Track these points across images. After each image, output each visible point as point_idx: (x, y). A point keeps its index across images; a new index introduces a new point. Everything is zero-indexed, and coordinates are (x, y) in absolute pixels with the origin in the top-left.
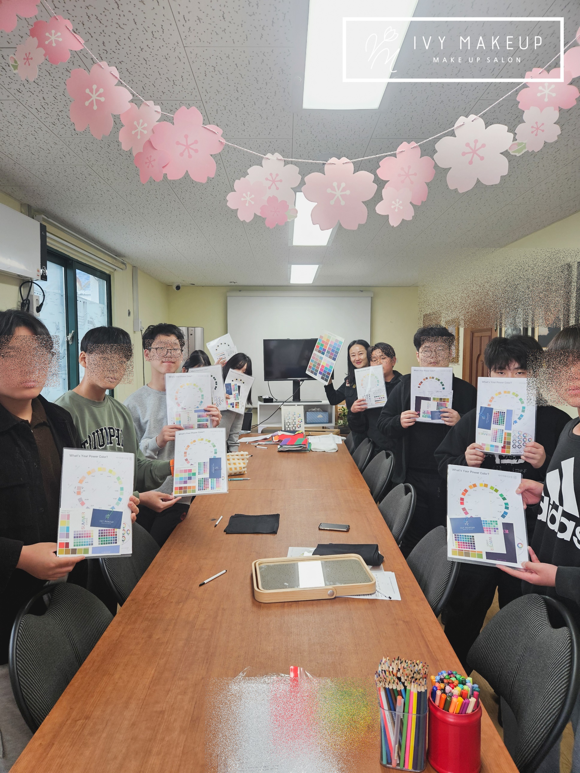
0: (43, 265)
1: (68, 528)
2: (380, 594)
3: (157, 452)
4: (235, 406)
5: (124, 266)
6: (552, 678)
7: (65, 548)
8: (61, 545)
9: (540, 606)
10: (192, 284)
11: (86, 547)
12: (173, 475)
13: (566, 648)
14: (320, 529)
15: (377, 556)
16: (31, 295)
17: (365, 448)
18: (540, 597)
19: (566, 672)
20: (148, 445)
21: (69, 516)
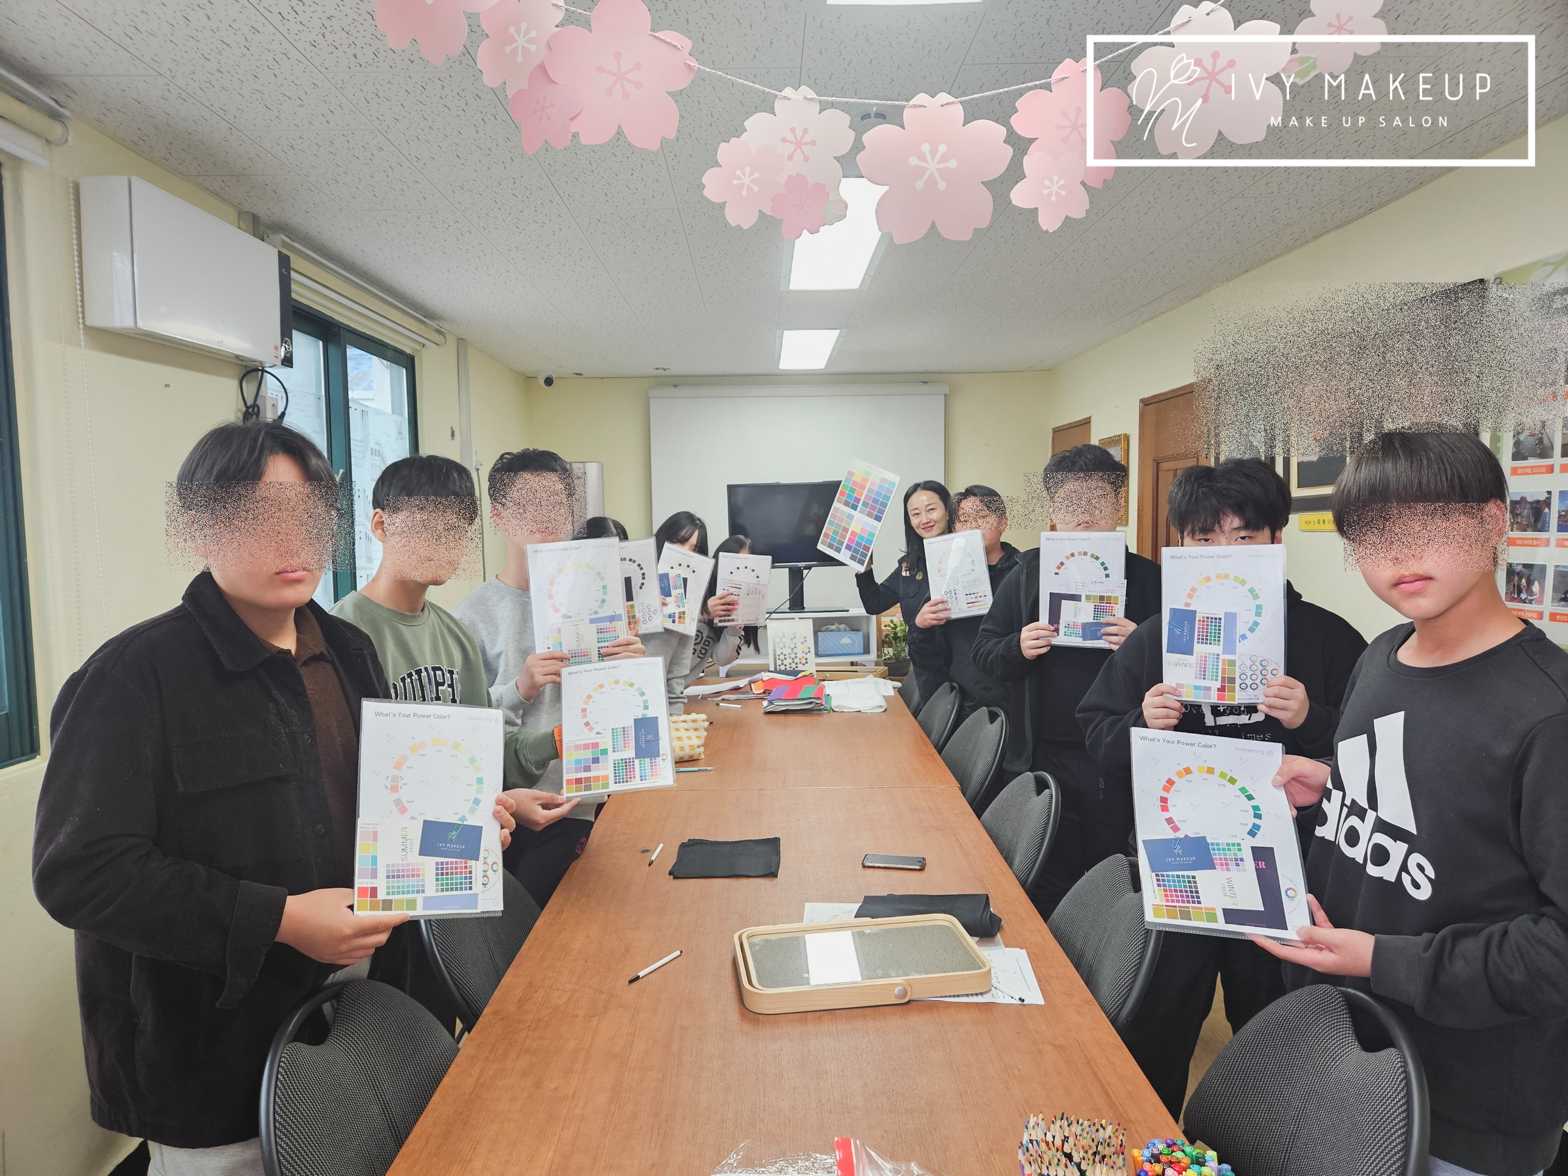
0: (286, 335)
1: (374, 859)
2: (999, 992)
3: (521, 712)
4: (677, 619)
5: (441, 337)
6: (1371, 1151)
7: (369, 899)
8: (363, 892)
9: (1335, 1009)
10: (578, 374)
11: (410, 896)
12: (562, 757)
13: (1396, 1090)
14: (864, 866)
15: (988, 917)
16: (261, 396)
17: (944, 703)
18: (1336, 991)
19: (1399, 1137)
20: (502, 698)
21: (375, 833)
